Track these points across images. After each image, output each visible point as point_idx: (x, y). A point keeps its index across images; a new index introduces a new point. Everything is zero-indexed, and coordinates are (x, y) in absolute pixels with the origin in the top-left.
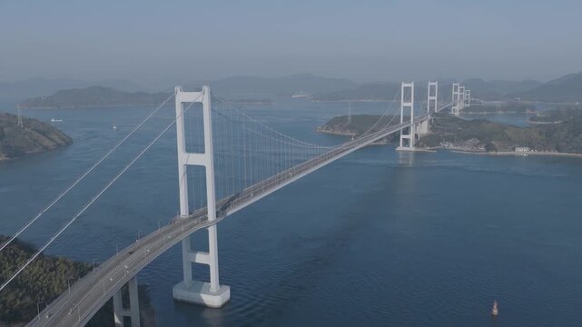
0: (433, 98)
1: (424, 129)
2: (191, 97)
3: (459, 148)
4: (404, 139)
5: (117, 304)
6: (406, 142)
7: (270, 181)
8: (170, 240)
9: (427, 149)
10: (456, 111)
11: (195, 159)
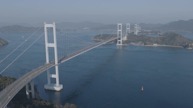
0: (128, 29)
1: (125, 38)
2: (49, 26)
3: (136, 44)
4: (119, 42)
5: (27, 88)
6: (120, 42)
7: (75, 53)
8: (43, 70)
9: (126, 45)
10: (136, 33)
11: (51, 45)
